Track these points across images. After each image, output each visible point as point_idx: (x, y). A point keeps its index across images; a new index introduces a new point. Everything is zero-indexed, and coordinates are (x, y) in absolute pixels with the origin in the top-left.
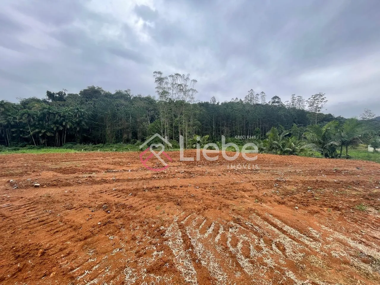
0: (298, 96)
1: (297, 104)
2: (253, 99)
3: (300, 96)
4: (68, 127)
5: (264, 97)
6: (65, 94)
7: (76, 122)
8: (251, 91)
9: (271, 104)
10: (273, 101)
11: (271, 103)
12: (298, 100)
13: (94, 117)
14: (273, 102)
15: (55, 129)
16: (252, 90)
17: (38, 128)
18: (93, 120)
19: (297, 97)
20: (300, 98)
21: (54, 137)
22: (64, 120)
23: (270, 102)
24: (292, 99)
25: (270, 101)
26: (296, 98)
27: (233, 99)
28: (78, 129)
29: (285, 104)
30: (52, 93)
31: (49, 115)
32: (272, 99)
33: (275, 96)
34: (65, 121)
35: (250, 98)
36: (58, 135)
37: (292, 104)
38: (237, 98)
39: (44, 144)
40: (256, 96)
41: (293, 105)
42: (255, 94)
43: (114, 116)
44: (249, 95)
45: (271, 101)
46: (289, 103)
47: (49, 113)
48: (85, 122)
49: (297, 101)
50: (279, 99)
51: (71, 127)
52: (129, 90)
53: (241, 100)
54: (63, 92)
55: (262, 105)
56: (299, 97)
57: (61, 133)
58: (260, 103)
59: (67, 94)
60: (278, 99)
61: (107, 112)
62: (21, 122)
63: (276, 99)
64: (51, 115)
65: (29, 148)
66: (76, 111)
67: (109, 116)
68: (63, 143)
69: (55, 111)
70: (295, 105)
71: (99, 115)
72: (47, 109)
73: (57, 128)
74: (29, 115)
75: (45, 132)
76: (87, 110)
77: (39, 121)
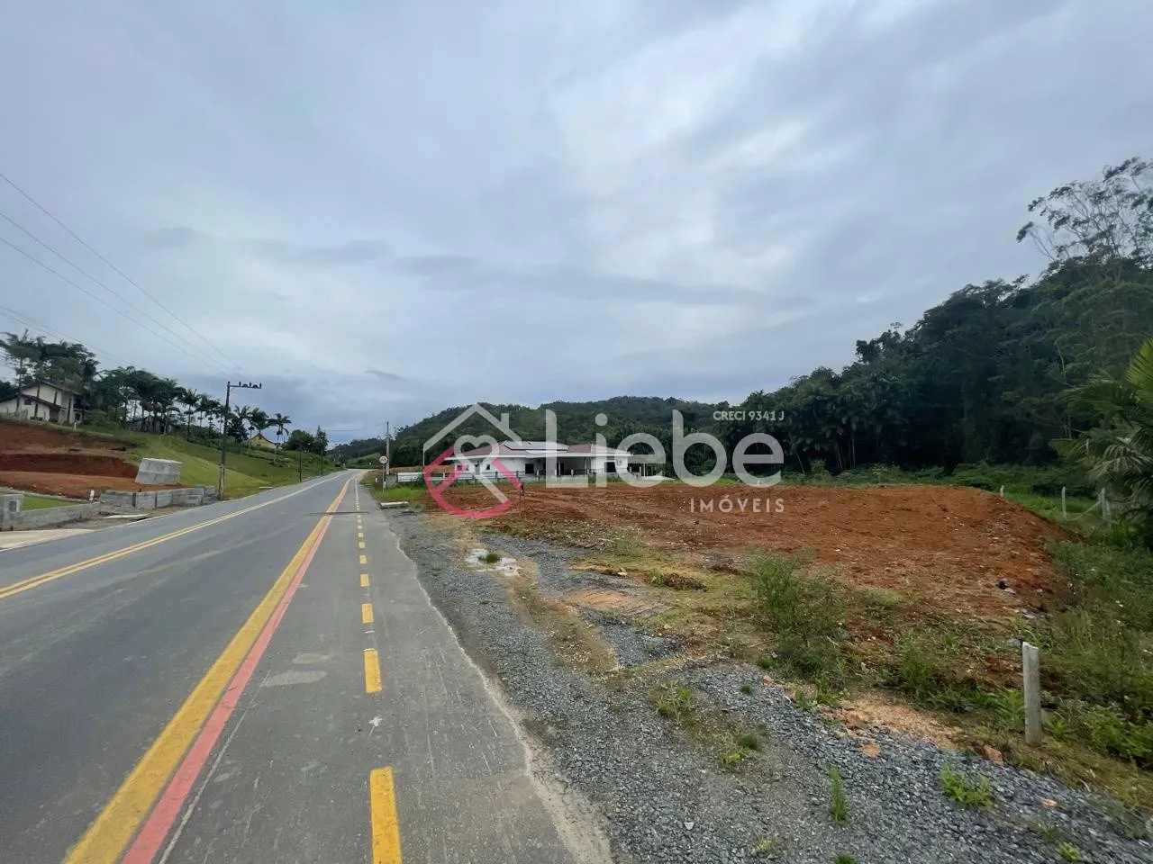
4: (855, 427)
6: (898, 336)
7: (873, 411)
15: (829, 435)
18: (923, 399)
22: (844, 413)
28: (879, 429)
30: (868, 342)
31: (818, 404)
36: (839, 448)
48: (895, 408)
51: (860, 426)
54: (891, 331)
57: (843, 442)
59: (902, 335)
64: (821, 405)
69: (826, 396)
72: (813, 393)
73: (834, 432)
74: (787, 414)
75: (812, 443)
76: (912, 375)
77: (803, 421)
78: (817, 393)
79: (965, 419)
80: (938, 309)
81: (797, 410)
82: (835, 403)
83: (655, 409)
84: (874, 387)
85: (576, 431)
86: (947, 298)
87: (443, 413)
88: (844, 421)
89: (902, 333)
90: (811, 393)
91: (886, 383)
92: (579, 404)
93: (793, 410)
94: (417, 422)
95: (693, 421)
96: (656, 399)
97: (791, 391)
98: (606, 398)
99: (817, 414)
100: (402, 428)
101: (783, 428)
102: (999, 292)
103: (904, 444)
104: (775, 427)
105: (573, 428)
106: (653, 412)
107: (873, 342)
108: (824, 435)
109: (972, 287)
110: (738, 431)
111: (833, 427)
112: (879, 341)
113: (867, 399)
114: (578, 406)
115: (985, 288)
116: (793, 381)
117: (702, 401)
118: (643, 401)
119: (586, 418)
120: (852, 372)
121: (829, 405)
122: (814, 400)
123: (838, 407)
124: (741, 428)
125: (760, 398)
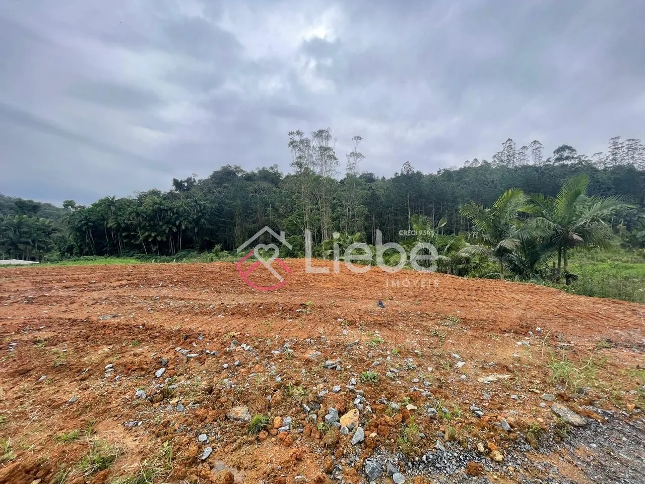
0: (629, 140)
1: (626, 158)
2: (514, 158)
3: (633, 140)
4: (183, 227)
5: (539, 151)
6: (195, 181)
7: (194, 220)
8: (509, 142)
9: (554, 163)
10: (558, 156)
11: (553, 161)
12: (628, 148)
13: (219, 211)
14: (558, 160)
15: (167, 231)
16: (509, 140)
17: (147, 230)
18: (218, 216)
19: (627, 143)
20: (634, 142)
21: (168, 241)
22: (177, 218)
23: (550, 160)
24: (613, 147)
25: (549, 158)
26: (624, 145)
27: (467, 161)
28: (196, 230)
29: (594, 160)
30: (179, 181)
31: (161, 211)
32: (554, 152)
33: (561, 146)
34: (179, 219)
35: (507, 156)
36: (172, 239)
37: (611, 157)
38: (476, 160)
39: (156, 252)
40: (520, 151)
41: (615, 160)
42: (518, 148)
43: (246, 207)
44: (504, 150)
45: (554, 157)
46: (602, 156)
47: (160, 210)
48: (206, 219)
49: (626, 151)
50: (574, 150)
51: (186, 228)
52: (276, 166)
53: (485, 162)
54: (193, 178)
55: (535, 167)
56: (631, 142)
57: (175, 236)
58: (531, 163)
59: (197, 181)
60: (570, 151)
61: (235, 204)
62: (132, 224)
63: (564, 150)
64: (163, 212)
65: (136, 258)
66: (193, 204)
67: (238, 208)
68: (179, 249)
69: (167, 207)
70: (619, 160)
71: (226, 208)
72: (158, 204)
73: (171, 229)
74: (138, 215)
75: (155, 236)
76: (212, 202)
77: (149, 221)
79: (236, 228)
81: (146, 213)
82: (172, 212)
88: (177, 223)
93: (143, 213)
99: (160, 218)
102: (239, 172)
107: (182, 181)
108: (164, 231)
111: (170, 226)
112: (185, 181)
113: (191, 212)
115: (234, 168)
122: (159, 208)
123: (174, 214)
124: (93, 222)
125: (112, 202)
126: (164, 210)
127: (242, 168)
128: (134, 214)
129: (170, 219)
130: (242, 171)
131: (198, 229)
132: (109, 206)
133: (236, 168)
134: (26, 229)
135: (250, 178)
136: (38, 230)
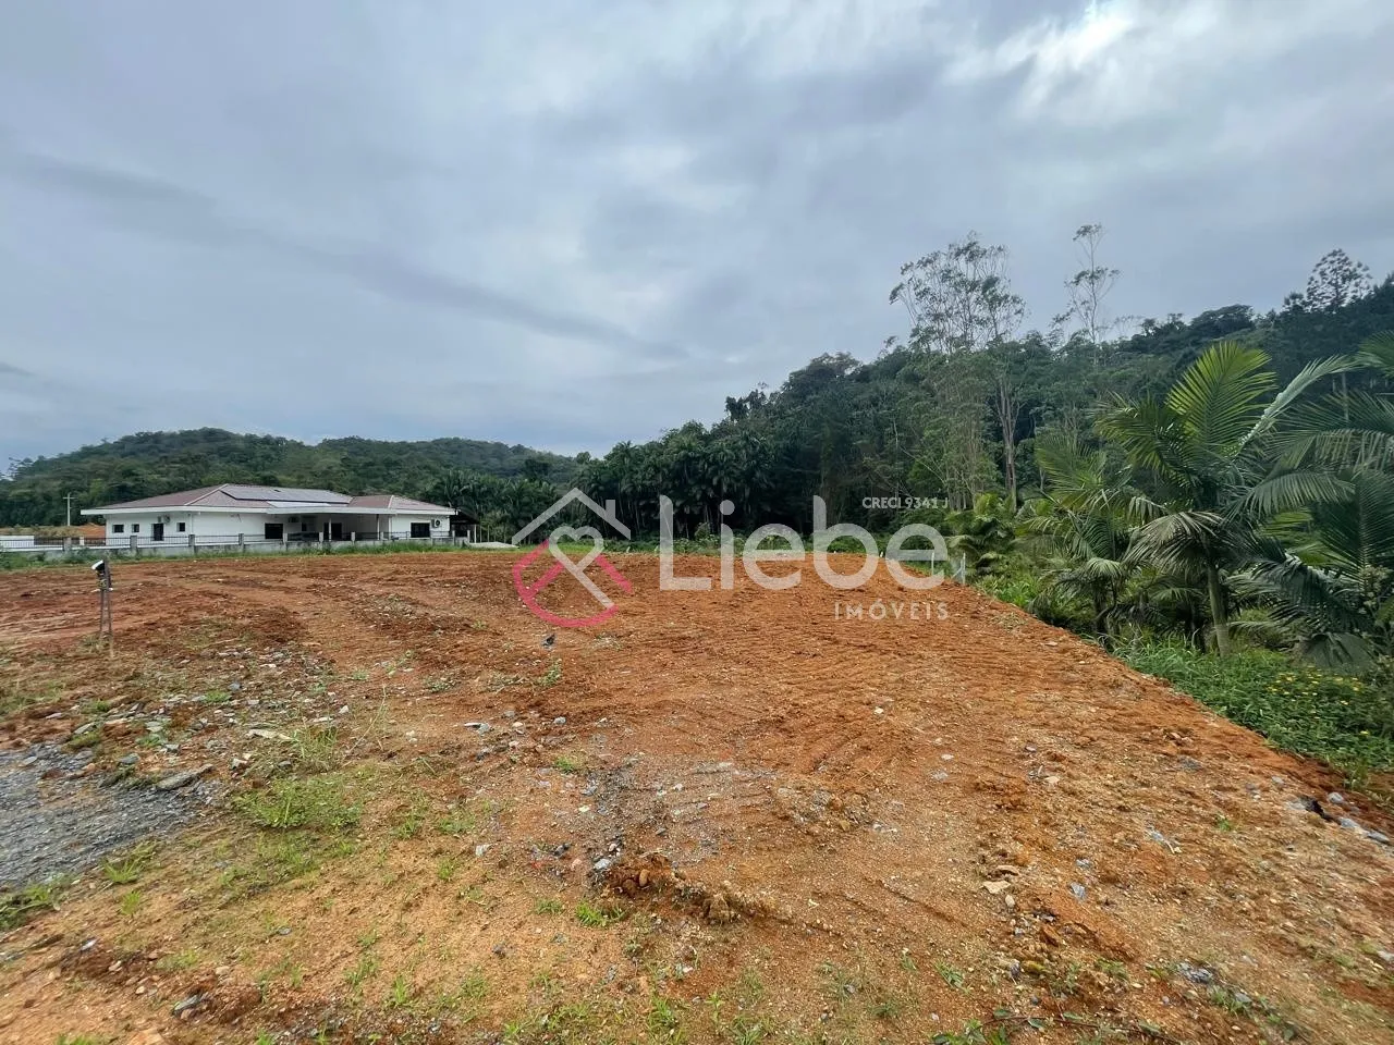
4: (725, 489)
6: (763, 397)
7: (742, 473)
13: (791, 453)
15: (698, 497)
18: (788, 463)
21: (702, 514)
22: (715, 473)
28: (747, 493)
30: (736, 400)
34: (717, 474)
36: (708, 511)
39: (683, 533)
43: (843, 440)
47: (688, 459)
48: (764, 471)
51: (730, 490)
54: (760, 391)
59: (768, 397)
61: (819, 436)
64: (693, 461)
67: (825, 445)
69: (698, 453)
71: (802, 445)
72: (685, 449)
73: (704, 493)
74: (657, 470)
75: (681, 505)
76: (780, 436)
77: (673, 480)
78: (690, 448)
79: (822, 486)
80: (800, 373)
81: (668, 466)
82: (707, 461)
83: (497, 457)
84: (745, 446)
85: (380, 479)
86: (808, 363)
87: (127, 439)
88: (715, 482)
89: (767, 393)
90: (683, 448)
91: (757, 443)
92: (386, 443)
93: (663, 466)
94: (67, 452)
95: (546, 474)
96: (499, 445)
97: (660, 445)
98: (429, 439)
99: (689, 473)
100: (28, 460)
101: (651, 486)
102: (847, 366)
103: (769, 510)
104: (643, 485)
105: (376, 476)
106: (494, 461)
107: (741, 400)
108: (695, 496)
109: (828, 357)
110: (601, 488)
111: (704, 488)
112: (747, 400)
113: (738, 459)
114: (385, 446)
115: (838, 359)
116: (663, 435)
117: (557, 452)
118: (480, 447)
119: (396, 463)
120: (722, 430)
121: (701, 463)
122: (686, 456)
123: (710, 465)
124: (605, 485)
125: (627, 451)
126: (694, 458)
127: (854, 356)
128: (651, 470)
129: (704, 475)
130: (854, 363)
131: (751, 490)
132: (623, 457)
133: (841, 357)
134: (526, 499)
135: (865, 375)
136: (539, 499)
